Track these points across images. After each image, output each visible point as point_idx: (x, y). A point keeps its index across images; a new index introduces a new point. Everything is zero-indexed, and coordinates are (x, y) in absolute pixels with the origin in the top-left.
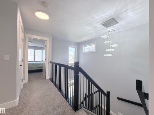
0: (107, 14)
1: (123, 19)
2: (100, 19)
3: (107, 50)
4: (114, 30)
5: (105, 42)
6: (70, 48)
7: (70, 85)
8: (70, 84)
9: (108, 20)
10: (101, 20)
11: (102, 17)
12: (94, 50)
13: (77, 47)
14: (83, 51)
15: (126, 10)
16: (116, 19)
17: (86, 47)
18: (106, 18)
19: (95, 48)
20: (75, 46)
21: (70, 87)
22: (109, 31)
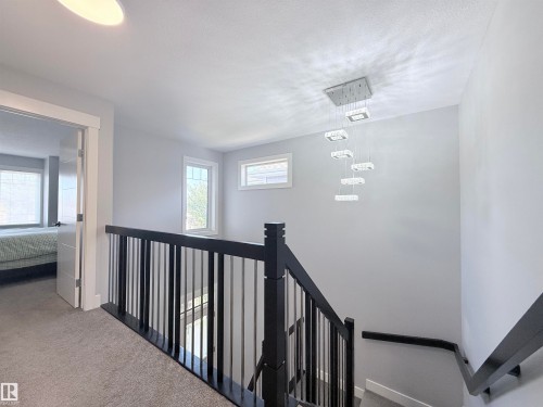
0: (353, 58)
1: (391, 84)
2: (329, 72)
3: (345, 181)
4: (366, 117)
5: (333, 154)
6: (189, 169)
7: (189, 319)
8: (189, 313)
9: (351, 79)
10: (328, 76)
11: (336, 66)
12: (285, 181)
13: (215, 166)
14: (243, 184)
15: (408, 59)
16: (371, 81)
17: (250, 169)
18: (347, 71)
19: (286, 173)
20: (210, 163)
21: (189, 326)
22: (350, 118)
